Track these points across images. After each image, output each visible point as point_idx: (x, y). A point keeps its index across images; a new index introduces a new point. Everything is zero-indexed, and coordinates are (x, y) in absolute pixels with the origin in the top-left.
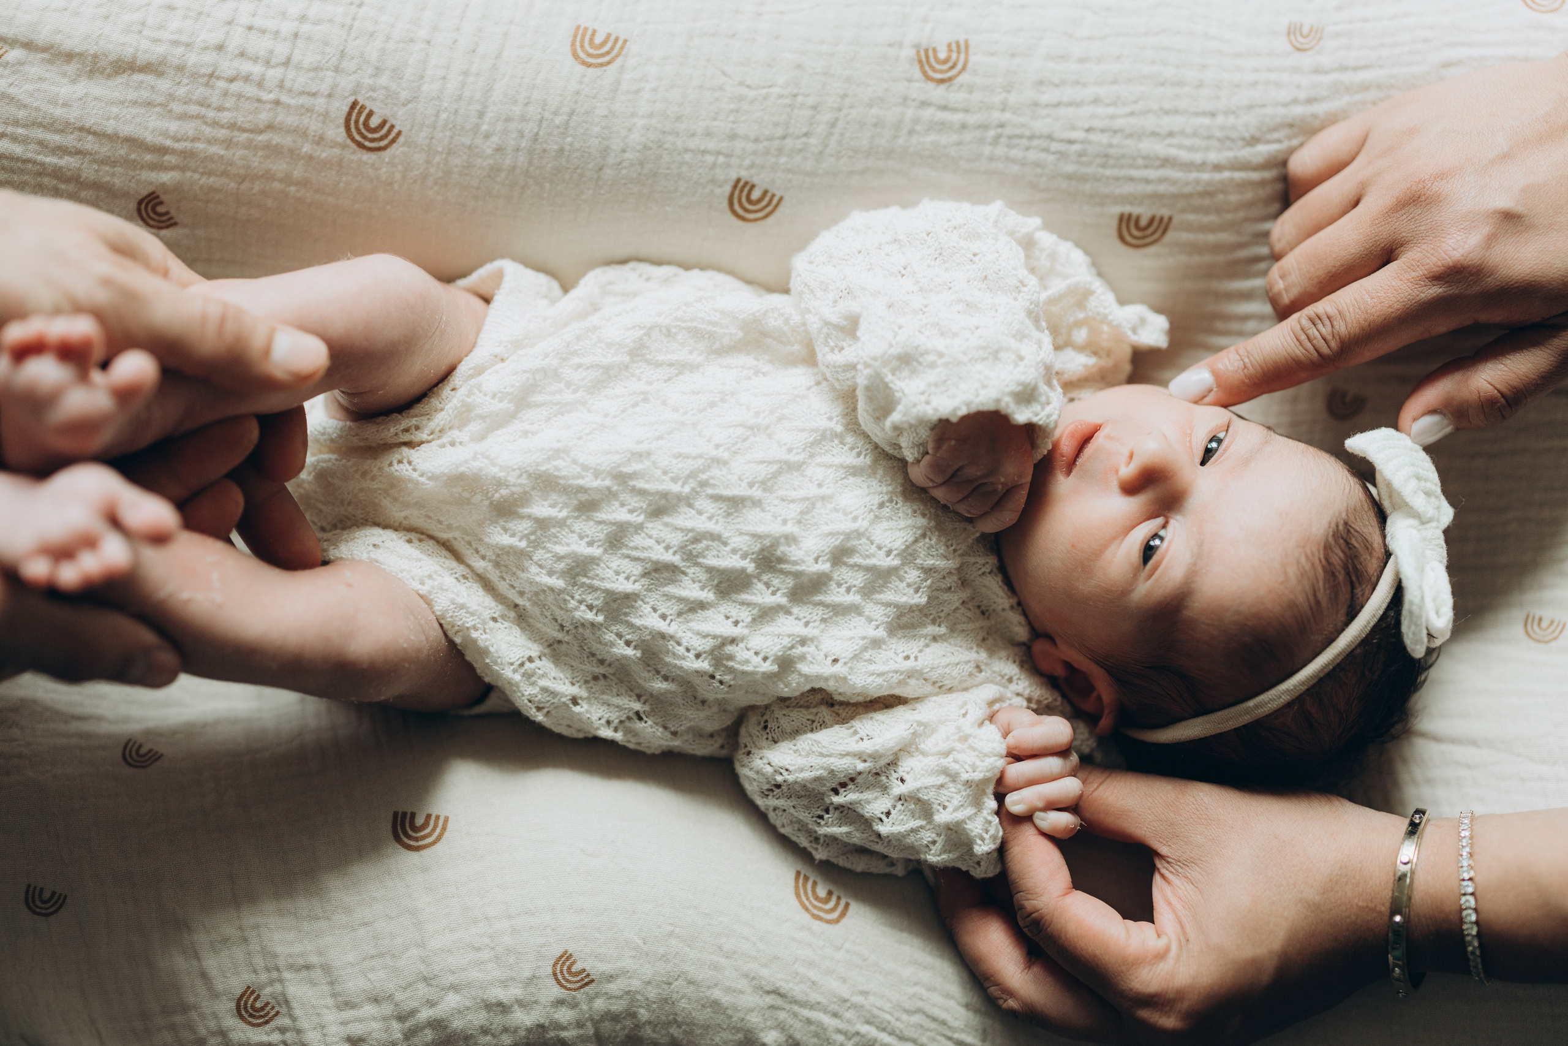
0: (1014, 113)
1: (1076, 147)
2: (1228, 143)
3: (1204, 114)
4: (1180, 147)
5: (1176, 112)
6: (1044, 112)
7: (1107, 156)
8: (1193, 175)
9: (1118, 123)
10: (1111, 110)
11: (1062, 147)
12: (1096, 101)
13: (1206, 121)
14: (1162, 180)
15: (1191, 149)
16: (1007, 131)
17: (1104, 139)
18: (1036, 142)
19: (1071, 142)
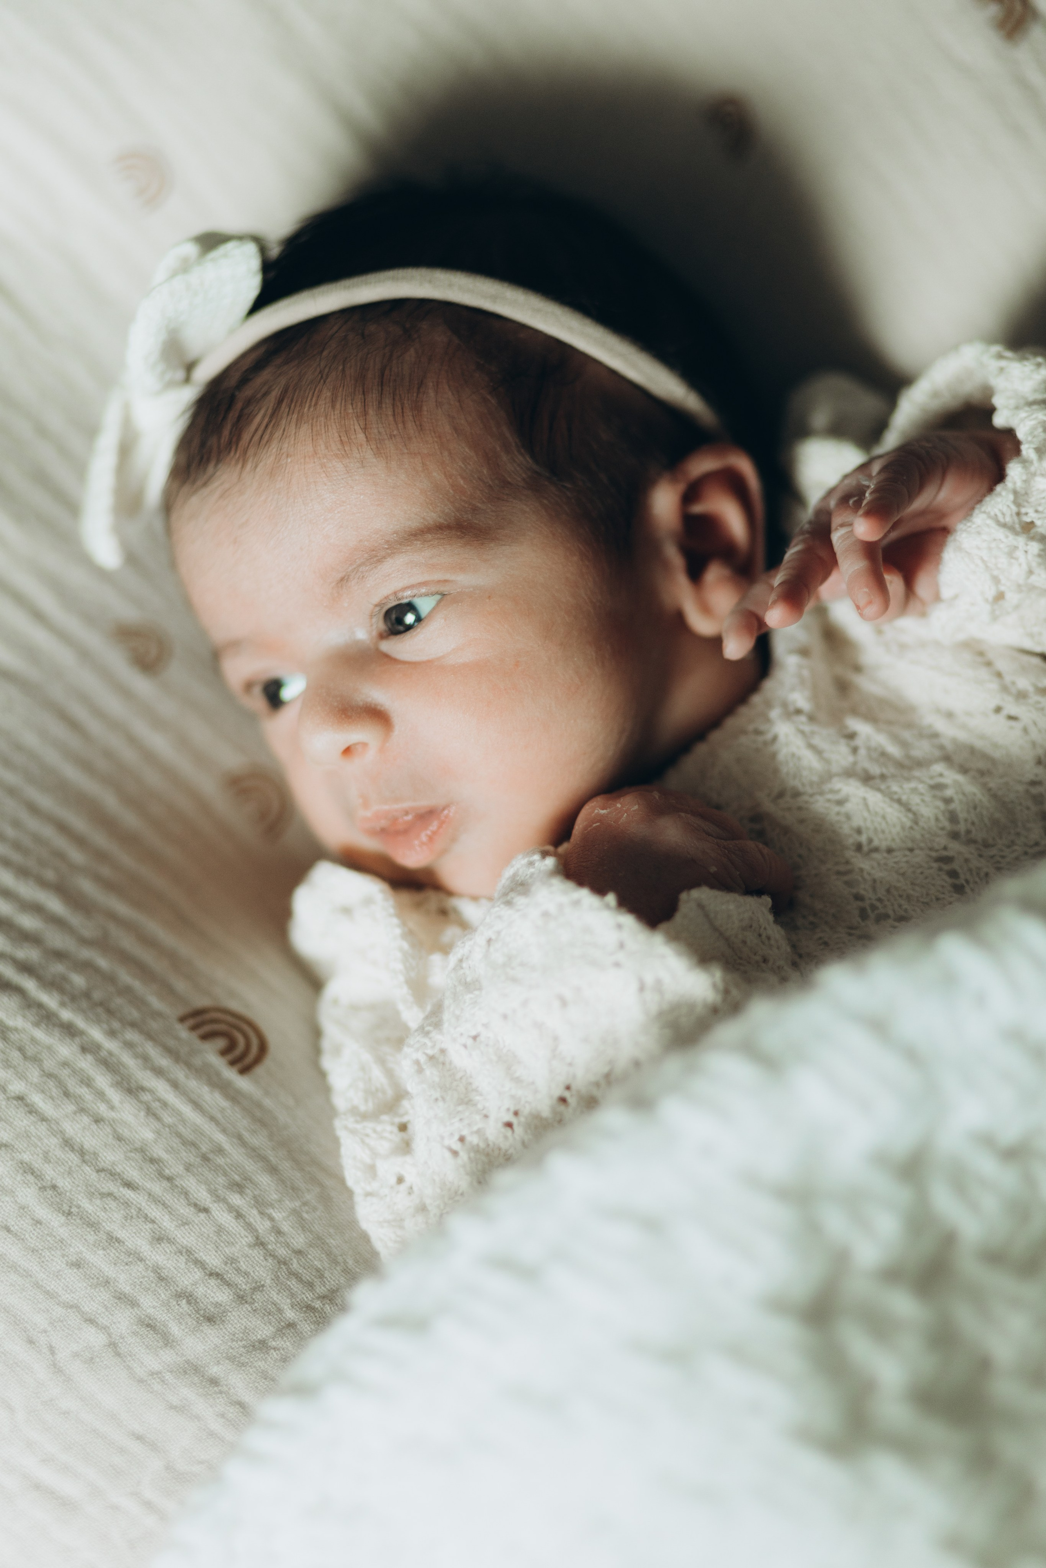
0: (280, 1311)
1: (236, 1199)
2: (31, 1050)
3: (32, 1110)
4: (101, 1095)
5: (68, 1143)
6: (239, 1280)
7: (205, 1158)
8: (110, 1045)
9: (157, 1188)
10: (154, 1212)
11: (253, 1216)
12: (159, 1239)
13: (37, 1099)
14: (159, 1072)
15: (87, 1082)
16: (307, 1297)
17: (190, 1183)
18: (282, 1252)
19: (239, 1215)
